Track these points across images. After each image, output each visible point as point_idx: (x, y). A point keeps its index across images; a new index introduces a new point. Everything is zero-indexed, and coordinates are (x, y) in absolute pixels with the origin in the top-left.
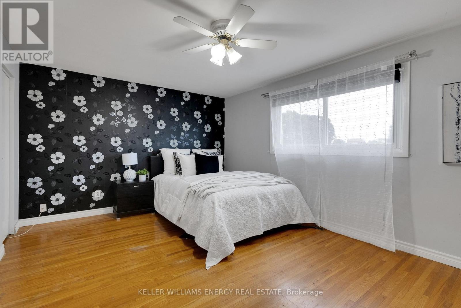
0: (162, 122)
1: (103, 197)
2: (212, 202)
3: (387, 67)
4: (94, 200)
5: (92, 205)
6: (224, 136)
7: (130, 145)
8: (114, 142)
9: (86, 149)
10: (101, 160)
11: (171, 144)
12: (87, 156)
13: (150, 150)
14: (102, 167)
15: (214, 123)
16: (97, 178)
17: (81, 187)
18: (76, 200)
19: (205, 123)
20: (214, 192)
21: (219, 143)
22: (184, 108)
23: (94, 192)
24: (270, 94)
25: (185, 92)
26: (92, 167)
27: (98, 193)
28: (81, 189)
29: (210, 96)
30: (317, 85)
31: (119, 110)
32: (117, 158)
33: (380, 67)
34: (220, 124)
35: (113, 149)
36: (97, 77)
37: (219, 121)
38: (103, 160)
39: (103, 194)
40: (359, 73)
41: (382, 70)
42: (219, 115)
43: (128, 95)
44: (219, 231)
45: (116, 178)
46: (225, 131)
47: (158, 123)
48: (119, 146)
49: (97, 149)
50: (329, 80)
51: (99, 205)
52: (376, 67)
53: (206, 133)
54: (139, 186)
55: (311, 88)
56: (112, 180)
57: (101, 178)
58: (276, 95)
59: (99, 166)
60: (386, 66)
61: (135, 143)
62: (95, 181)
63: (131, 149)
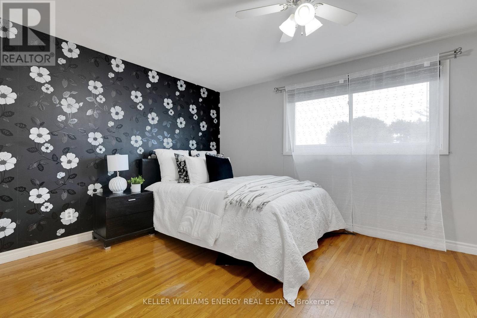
0: (154, 115)
1: (77, 218)
2: (273, 214)
3: (431, 63)
4: (64, 223)
5: (61, 231)
6: (219, 136)
7: (115, 143)
8: (93, 140)
9: (51, 148)
10: (74, 165)
11: (165, 144)
12: (53, 158)
13: (140, 151)
14: (76, 175)
15: (209, 121)
16: (68, 191)
17: (42, 207)
18: (35, 227)
19: (200, 120)
20: (270, 201)
21: (214, 143)
22: (179, 100)
23: (63, 212)
24: (286, 88)
25: (180, 80)
26: (61, 175)
27: (69, 213)
28: (43, 209)
29: (206, 88)
30: (348, 79)
31: (100, 94)
32: (97, 162)
33: (423, 63)
34: (215, 121)
35: (91, 149)
36: (68, 43)
37: (214, 118)
38: (76, 165)
39: (77, 214)
40: (399, 68)
41: (425, 66)
42: (215, 112)
43: (111, 75)
44: (293, 252)
45: (95, 190)
46: (220, 130)
47: (150, 116)
48: (100, 145)
49: (68, 149)
50: (364, 74)
51: (71, 230)
52: (418, 63)
53: (201, 131)
54: (135, 199)
55: (340, 83)
56: (90, 193)
57: (73, 191)
58: (295, 90)
59: (71, 174)
60: (429, 62)
61: (121, 141)
62: (65, 196)
63: (116, 150)
